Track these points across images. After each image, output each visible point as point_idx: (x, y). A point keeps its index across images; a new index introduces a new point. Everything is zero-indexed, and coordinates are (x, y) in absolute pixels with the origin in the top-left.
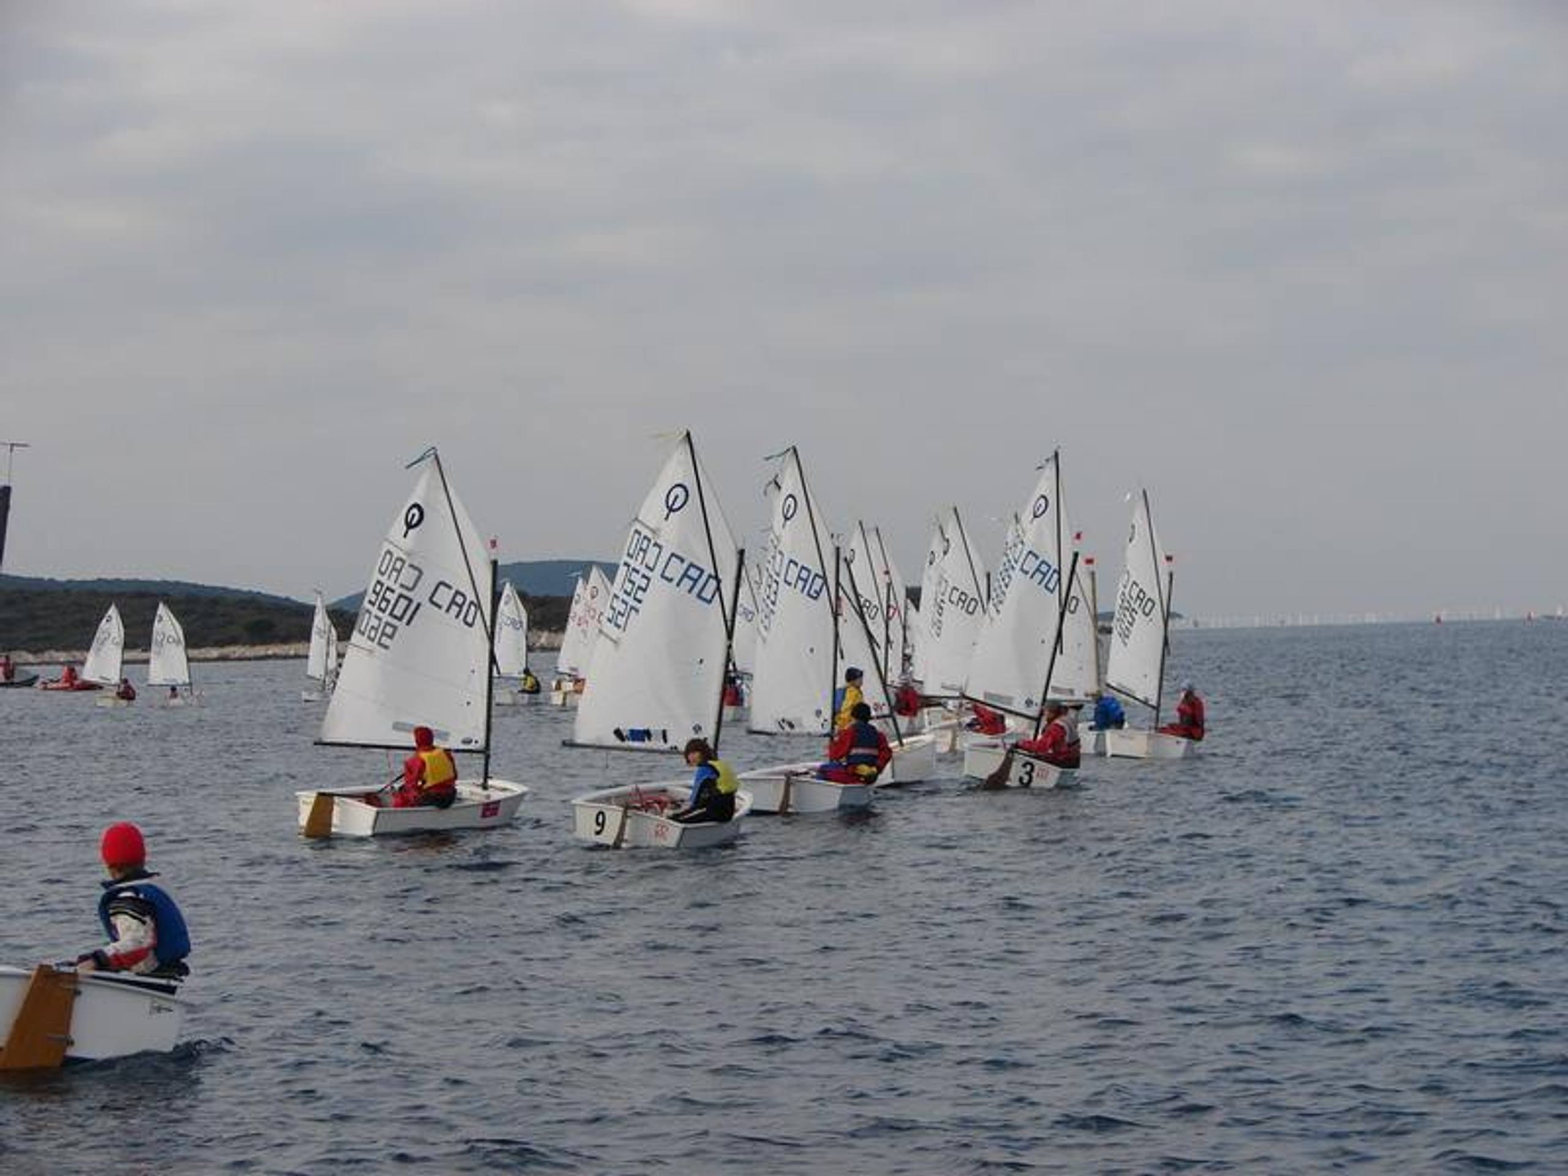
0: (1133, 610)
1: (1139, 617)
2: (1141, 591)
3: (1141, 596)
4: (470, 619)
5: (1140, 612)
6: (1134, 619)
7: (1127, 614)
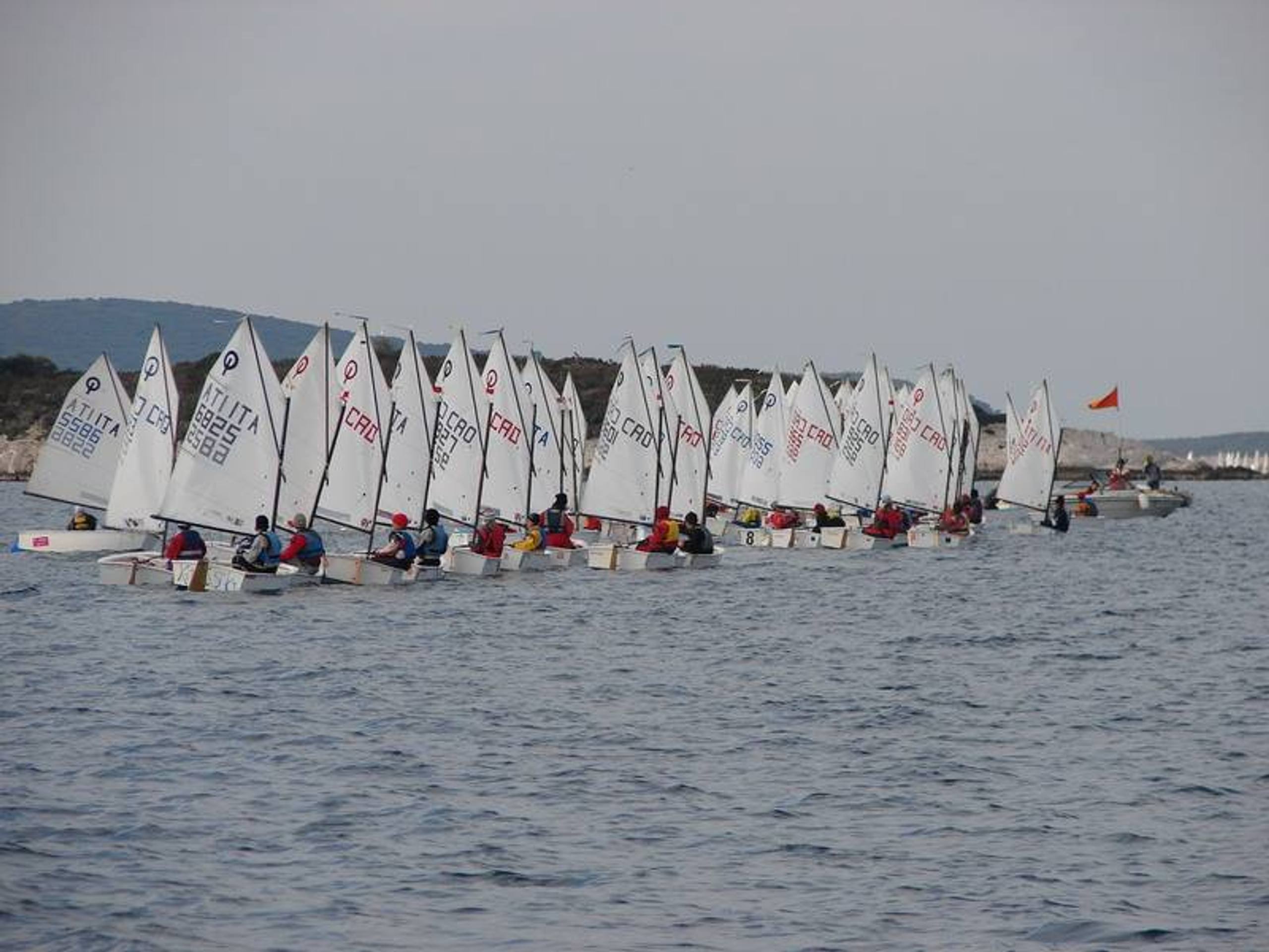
0: (861, 440)
1: (865, 445)
2: (868, 426)
3: (868, 430)
4: (646, 443)
5: (866, 442)
6: (860, 446)
7: (855, 443)
